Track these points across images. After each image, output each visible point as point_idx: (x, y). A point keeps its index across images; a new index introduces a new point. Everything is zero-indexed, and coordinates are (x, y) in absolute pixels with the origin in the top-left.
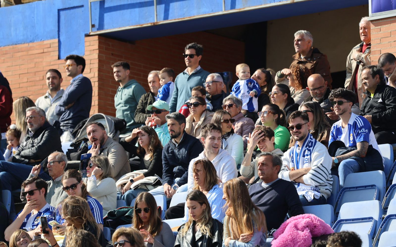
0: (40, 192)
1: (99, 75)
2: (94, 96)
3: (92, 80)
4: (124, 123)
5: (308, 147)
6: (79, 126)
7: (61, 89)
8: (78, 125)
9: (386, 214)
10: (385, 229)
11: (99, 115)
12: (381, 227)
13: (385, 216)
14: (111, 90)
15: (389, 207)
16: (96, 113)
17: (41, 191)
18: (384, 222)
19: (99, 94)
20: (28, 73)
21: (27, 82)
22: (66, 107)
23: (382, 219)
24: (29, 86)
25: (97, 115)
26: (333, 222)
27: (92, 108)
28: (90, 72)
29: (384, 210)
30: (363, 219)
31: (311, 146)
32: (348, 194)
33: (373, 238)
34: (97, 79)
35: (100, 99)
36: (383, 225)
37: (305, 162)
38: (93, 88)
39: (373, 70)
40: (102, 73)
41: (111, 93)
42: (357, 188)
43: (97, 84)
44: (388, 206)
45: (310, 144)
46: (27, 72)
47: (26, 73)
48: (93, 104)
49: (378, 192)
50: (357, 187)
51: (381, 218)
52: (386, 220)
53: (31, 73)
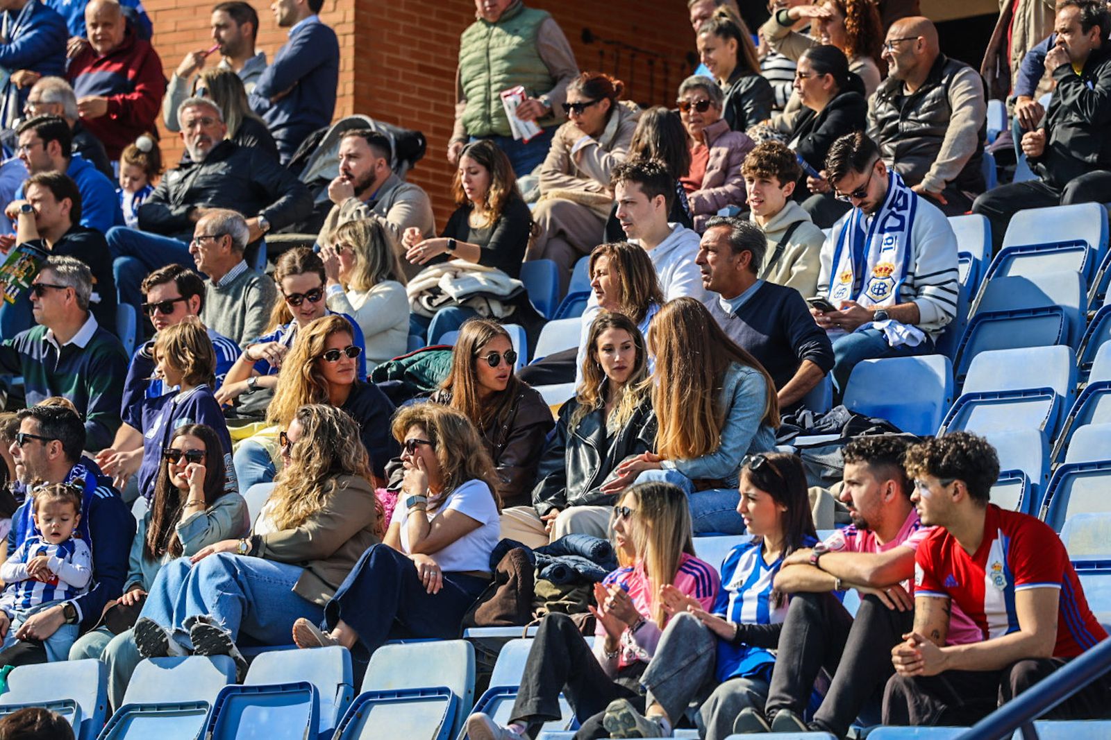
0: (188, 305)
1: (357, 17)
2: (343, 71)
3: (338, 31)
4: (420, 142)
5: (894, 209)
6: (307, 144)
7: (258, 51)
8: (302, 145)
9: (1086, 381)
10: (1084, 419)
11: (357, 119)
12: (1073, 414)
13: (1084, 387)
14: (388, 57)
15: (1095, 363)
16: (349, 115)
17: (191, 301)
18: (1081, 402)
19: (356, 68)
20: (176, 8)
21: (175, 31)
22: (272, 99)
23: (1074, 394)
24: (180, 43)
25: (351, 120)
26: (951, 398)
27: (339, 100)
28: (334, 10)
29: (1081, 371)
30: (1026, 392)
31: (905, 207)
32: (990, 331)
33: (1052, 442)
34: (350, 28)
35: (357, 78)
36: (1077, 408)
37: (883, 247)
38: (342, 51)
39: (1088, 12)
40: (364, 13)
41: (385, 65)
42: (1013, 315)
43: (350, 40)
44: (1093, 360)
45: (901, 202)
46: (173, 6)
47: (171, 9)
48: (340, 91)
49: (1067, 327)
50: (1012, 313)
51: (1073, 391)
52: (1086, 395)
53: (185, 8)
